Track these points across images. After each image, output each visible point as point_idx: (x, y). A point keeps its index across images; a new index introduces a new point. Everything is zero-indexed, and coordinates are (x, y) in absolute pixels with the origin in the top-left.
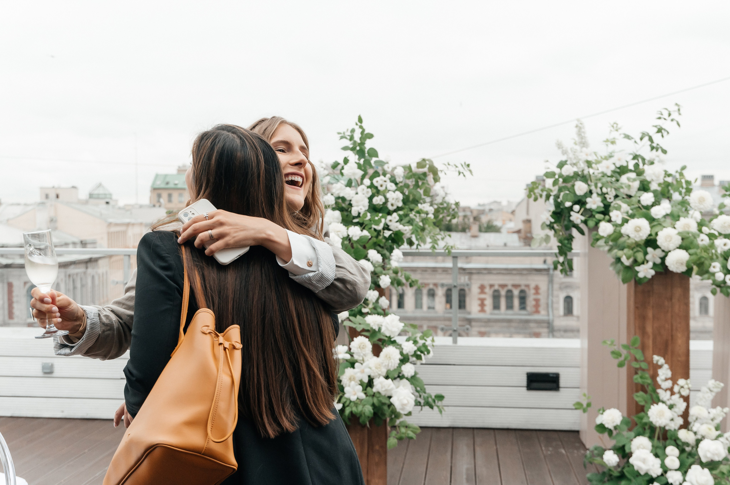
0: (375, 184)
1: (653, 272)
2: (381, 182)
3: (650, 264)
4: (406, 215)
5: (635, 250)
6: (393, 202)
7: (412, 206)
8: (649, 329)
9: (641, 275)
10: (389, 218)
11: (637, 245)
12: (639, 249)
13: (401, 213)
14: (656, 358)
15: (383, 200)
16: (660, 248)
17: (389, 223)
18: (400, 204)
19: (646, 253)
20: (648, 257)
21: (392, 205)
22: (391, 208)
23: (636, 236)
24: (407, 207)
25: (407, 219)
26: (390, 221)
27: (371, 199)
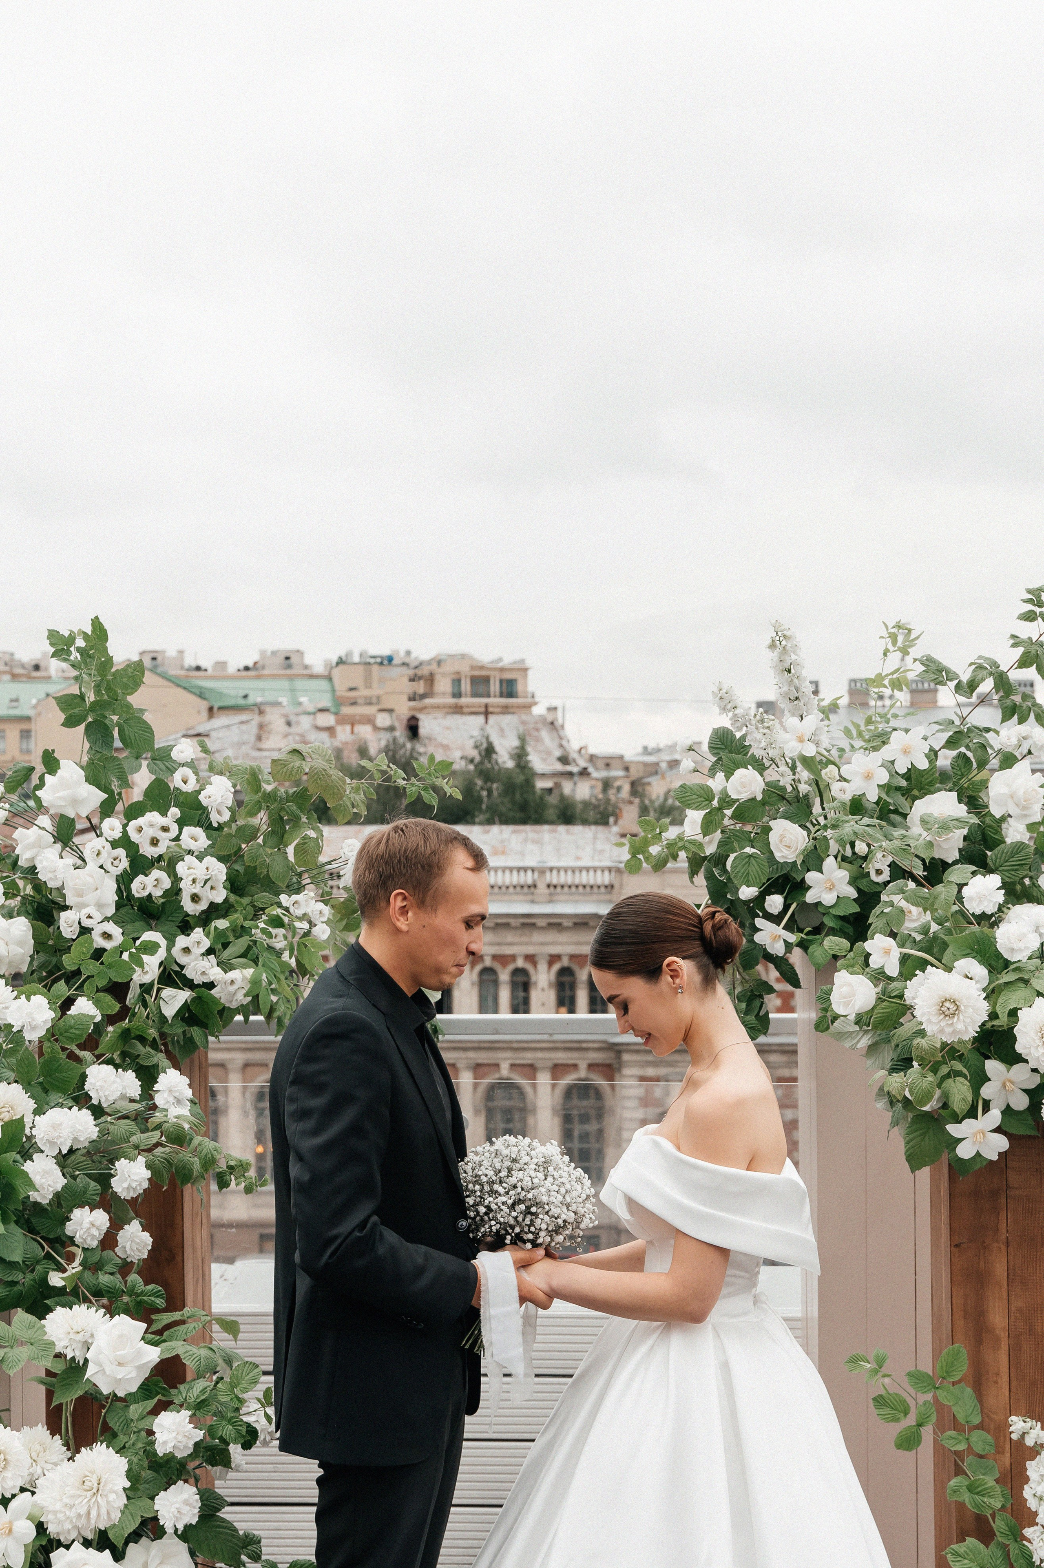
0: (134, 837)
1: (1002, 1143)
2: (150, 832)
3: (995, 1116)
4: (240, 931)
5: (944, 1070)
6: (196, 889)
7: (263, 897)
8: (998, 1319)
9: (964, 1151)
10: (182, 941)
11: (951, 1051)
12: (958, 1066)
13: (222, 924)
14: (1018, 1424)
15: (167, 883)
16: (1026, 1061)
17: (182, 959)
18: (220, 896)
19: (980, 1079)
20: (987, 1091)
21: (195, 898)
22: (190, 908)
23: (942, 1031)
24: (246, 900)
25: (243, 943)
26: (186, 950)
27: (124, 881)
